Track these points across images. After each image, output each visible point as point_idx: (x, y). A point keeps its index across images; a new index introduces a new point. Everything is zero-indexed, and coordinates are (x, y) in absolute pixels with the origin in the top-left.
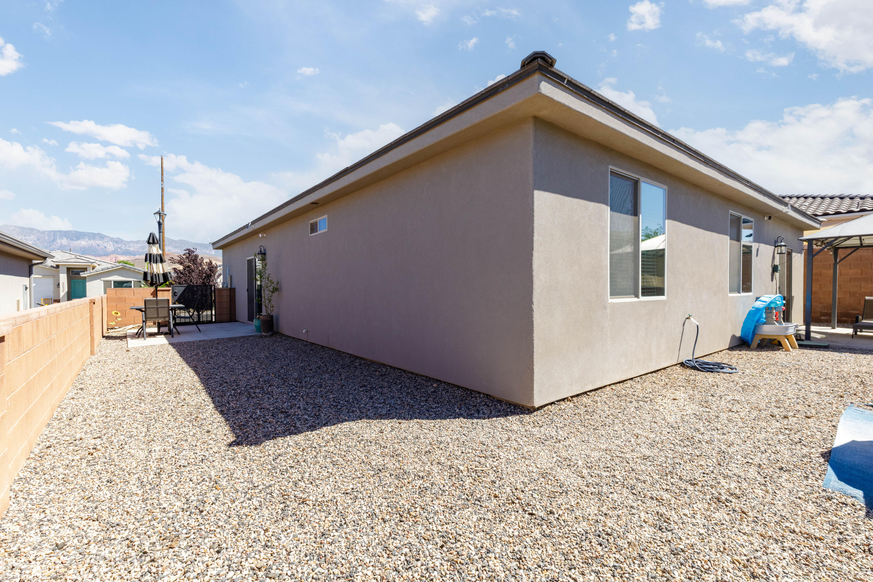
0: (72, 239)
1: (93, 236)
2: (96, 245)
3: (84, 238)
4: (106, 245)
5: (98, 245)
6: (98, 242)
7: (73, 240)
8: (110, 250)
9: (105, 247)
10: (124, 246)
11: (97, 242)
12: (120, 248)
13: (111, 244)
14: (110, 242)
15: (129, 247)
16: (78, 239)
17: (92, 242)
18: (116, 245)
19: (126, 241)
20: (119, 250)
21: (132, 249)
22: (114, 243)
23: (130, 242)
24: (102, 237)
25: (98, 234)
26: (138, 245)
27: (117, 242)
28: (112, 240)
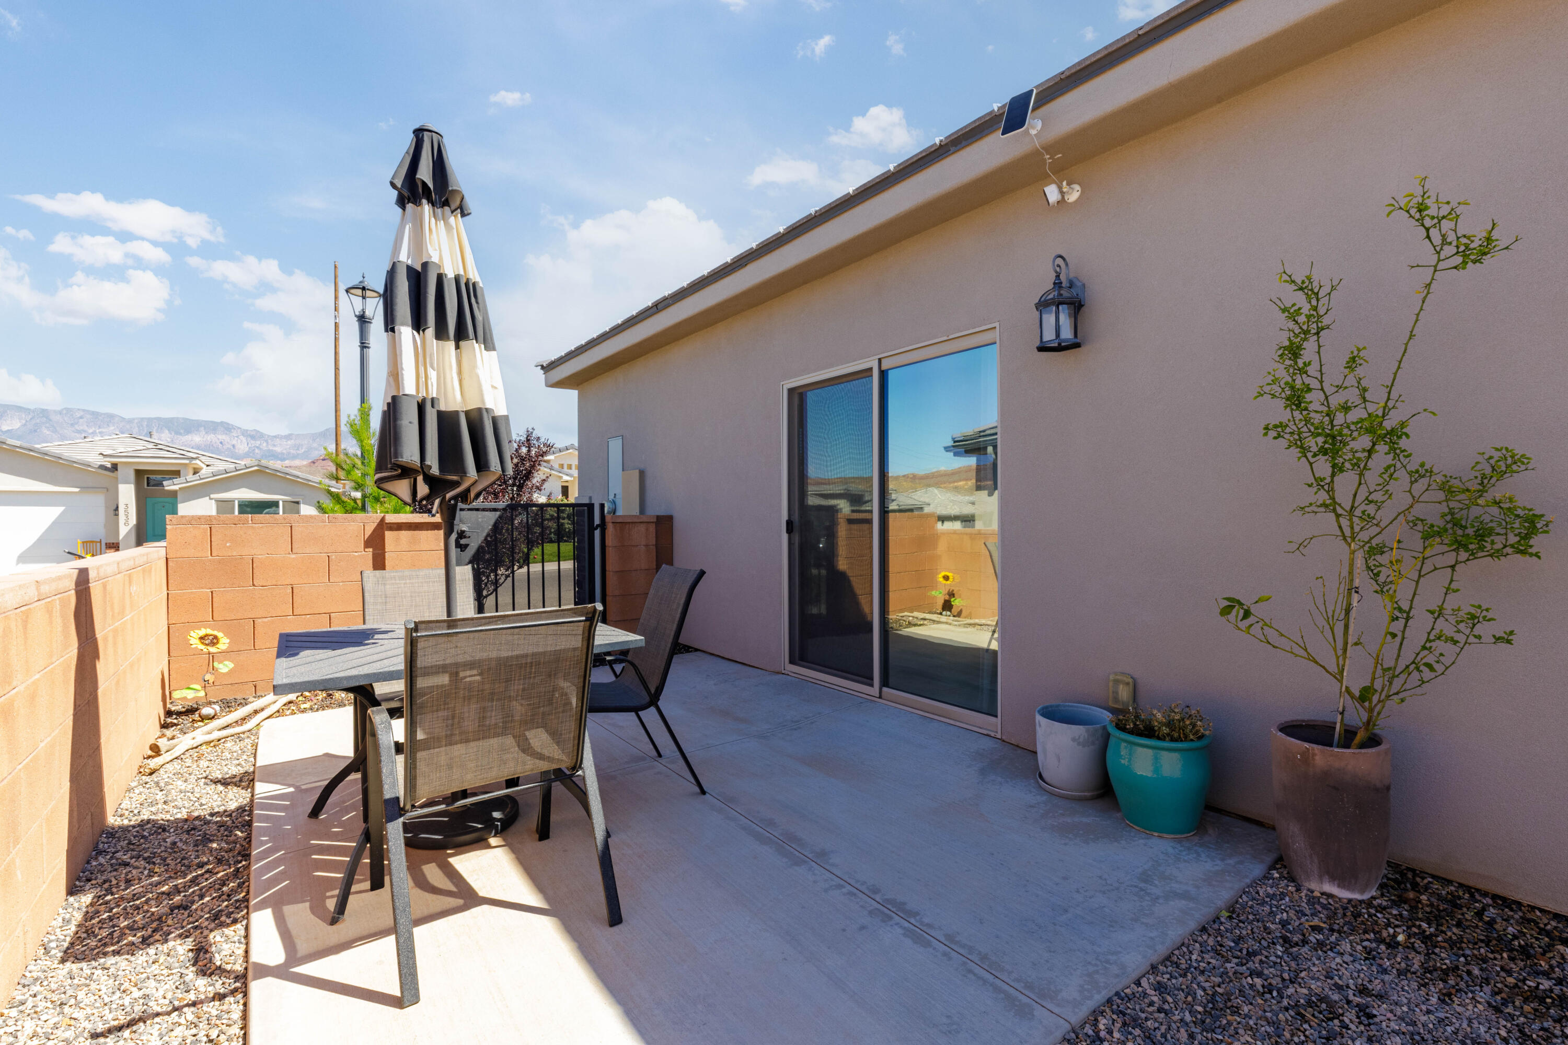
0: (178, 433)
1: (212, 427)
2: (218, 442)
3: (198, 430)
4: (234, 442)
5: (221, 443)
6: (222, 437)
7: (180, 434)
8: (241, 452)
9: (234, 446)
10: (265, 444)
11: (220, 437)
12: (258, 447)
13: (244, 439)
14: (241, 437)
15: (274, 446)
16: (188, 431)
17: (211, 437)
18: (254, 443)
19: (269, 436)
20: (257, 451)
21: (278, 449)
22: (249, 439)
23: (275, 437)
24: (227, 428)
25: (222, 422)
26: (289, 442)
27: (253, 437)
28: (245, 433)
